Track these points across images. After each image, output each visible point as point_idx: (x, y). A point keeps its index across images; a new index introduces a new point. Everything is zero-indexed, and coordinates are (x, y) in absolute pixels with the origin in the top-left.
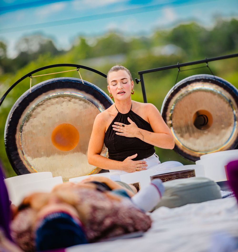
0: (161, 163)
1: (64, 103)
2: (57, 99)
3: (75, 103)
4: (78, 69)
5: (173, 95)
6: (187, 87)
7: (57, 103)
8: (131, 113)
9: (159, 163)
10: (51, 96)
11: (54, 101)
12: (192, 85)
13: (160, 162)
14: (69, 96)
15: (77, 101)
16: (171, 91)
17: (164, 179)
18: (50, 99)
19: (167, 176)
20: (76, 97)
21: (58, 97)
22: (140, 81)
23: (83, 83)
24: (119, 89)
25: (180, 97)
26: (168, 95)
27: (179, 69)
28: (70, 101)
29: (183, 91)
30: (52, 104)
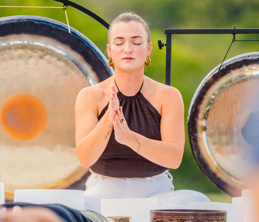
0: (175, 190)
1: (32, 61)
2: (21, 51)
3: (50, 62)
4: (65, 6)
5: (216, 78)
6: (241, 69)
7: (20, 57)
8: (139, 97)
9: (172, 189)
10: (12, 43)
11: (15, 53)
12: (250, 66)
13: (173, 186)
14: (42, 49)
15: (54, 59)
16: (215, 71)
17: (174, 219)
18: (10, 48)
19: (179, 215)
20: (52, 54)
21: (24, 47)
22: (166, 45)
23: (70, 32)
24: (125, 53)
25: (226, 84)
26: (208, 77)
27: (234, 37)
28: (41, 57)
29: (234, 74)
30: (12, 58)
